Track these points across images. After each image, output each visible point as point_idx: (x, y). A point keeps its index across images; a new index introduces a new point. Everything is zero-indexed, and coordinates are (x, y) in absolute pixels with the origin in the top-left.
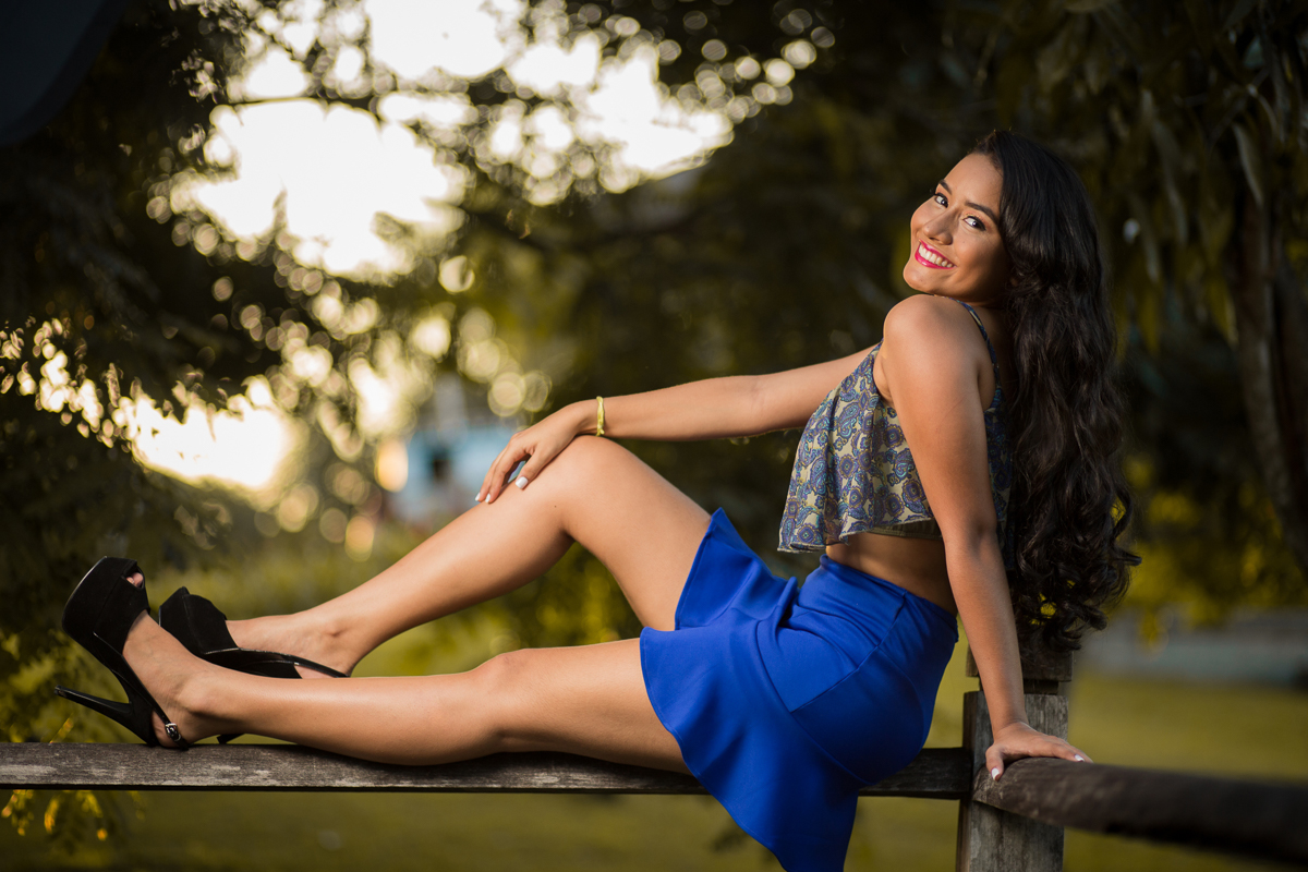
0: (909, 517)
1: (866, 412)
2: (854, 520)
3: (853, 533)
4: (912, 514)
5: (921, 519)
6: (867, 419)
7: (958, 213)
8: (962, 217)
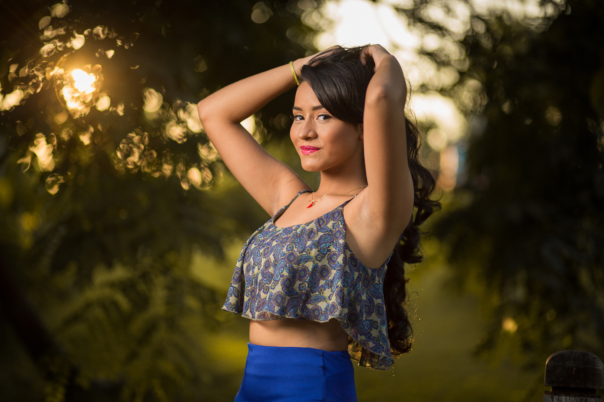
7: (311, 117)
8: (315, 119)
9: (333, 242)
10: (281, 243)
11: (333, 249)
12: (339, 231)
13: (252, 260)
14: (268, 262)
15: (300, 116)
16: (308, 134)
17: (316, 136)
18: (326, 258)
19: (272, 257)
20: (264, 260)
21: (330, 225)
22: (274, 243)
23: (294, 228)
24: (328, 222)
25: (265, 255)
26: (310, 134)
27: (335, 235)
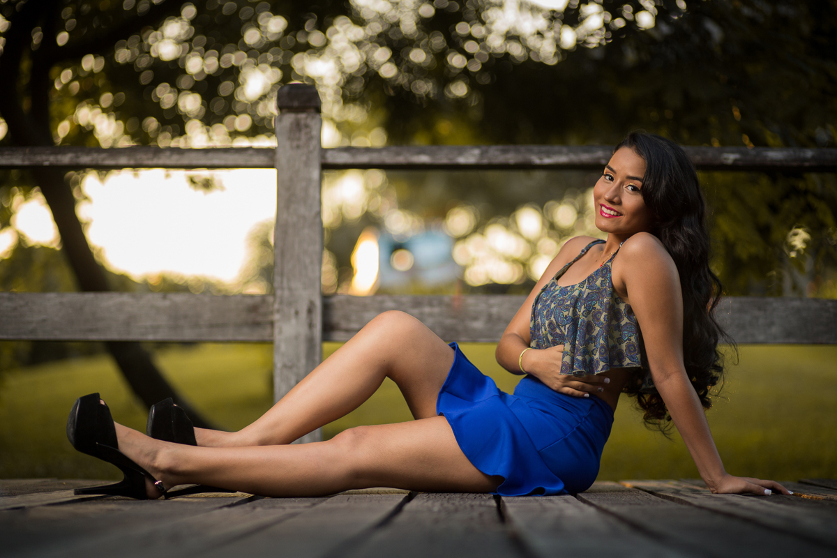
0: (628, 364)
1: (605, 300)
2: (604, 364)
3: (604, 371)
4: (630, 362)
5: (634, 366)
6: (606, 304)
7: (622, 184)
8: (624, 186)
9: (599, 300)
10: (559, 305)
11: (597, 306)
12: (605, 289)
13: (539, 320)
14: (550, 324)
15: (610, 176)
16: (614, 198)
17: (620, 203)
18: (591, 314)
19: (552, 319)
20: (547, 322)
21: (598, 283)
22: (553, 306)
23: (569, 289)
24: (597, 280)
25: (548, 317)
26: (616, 200)
27: (601, 293)
